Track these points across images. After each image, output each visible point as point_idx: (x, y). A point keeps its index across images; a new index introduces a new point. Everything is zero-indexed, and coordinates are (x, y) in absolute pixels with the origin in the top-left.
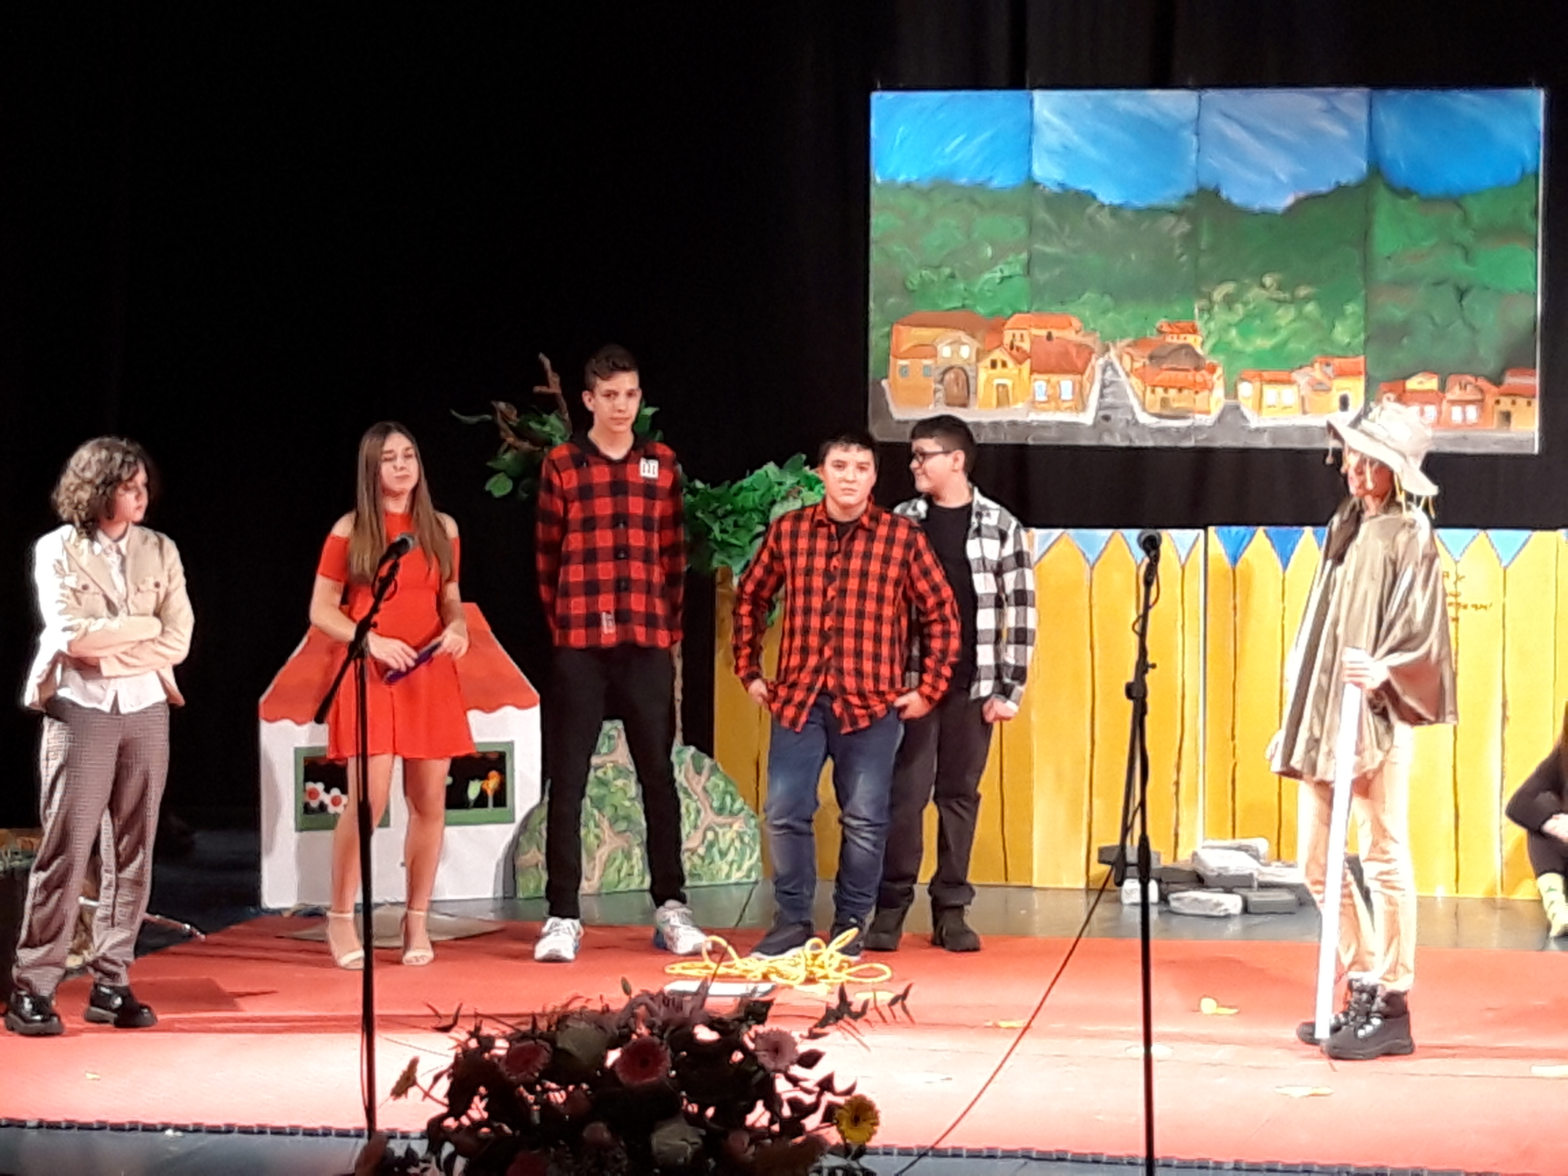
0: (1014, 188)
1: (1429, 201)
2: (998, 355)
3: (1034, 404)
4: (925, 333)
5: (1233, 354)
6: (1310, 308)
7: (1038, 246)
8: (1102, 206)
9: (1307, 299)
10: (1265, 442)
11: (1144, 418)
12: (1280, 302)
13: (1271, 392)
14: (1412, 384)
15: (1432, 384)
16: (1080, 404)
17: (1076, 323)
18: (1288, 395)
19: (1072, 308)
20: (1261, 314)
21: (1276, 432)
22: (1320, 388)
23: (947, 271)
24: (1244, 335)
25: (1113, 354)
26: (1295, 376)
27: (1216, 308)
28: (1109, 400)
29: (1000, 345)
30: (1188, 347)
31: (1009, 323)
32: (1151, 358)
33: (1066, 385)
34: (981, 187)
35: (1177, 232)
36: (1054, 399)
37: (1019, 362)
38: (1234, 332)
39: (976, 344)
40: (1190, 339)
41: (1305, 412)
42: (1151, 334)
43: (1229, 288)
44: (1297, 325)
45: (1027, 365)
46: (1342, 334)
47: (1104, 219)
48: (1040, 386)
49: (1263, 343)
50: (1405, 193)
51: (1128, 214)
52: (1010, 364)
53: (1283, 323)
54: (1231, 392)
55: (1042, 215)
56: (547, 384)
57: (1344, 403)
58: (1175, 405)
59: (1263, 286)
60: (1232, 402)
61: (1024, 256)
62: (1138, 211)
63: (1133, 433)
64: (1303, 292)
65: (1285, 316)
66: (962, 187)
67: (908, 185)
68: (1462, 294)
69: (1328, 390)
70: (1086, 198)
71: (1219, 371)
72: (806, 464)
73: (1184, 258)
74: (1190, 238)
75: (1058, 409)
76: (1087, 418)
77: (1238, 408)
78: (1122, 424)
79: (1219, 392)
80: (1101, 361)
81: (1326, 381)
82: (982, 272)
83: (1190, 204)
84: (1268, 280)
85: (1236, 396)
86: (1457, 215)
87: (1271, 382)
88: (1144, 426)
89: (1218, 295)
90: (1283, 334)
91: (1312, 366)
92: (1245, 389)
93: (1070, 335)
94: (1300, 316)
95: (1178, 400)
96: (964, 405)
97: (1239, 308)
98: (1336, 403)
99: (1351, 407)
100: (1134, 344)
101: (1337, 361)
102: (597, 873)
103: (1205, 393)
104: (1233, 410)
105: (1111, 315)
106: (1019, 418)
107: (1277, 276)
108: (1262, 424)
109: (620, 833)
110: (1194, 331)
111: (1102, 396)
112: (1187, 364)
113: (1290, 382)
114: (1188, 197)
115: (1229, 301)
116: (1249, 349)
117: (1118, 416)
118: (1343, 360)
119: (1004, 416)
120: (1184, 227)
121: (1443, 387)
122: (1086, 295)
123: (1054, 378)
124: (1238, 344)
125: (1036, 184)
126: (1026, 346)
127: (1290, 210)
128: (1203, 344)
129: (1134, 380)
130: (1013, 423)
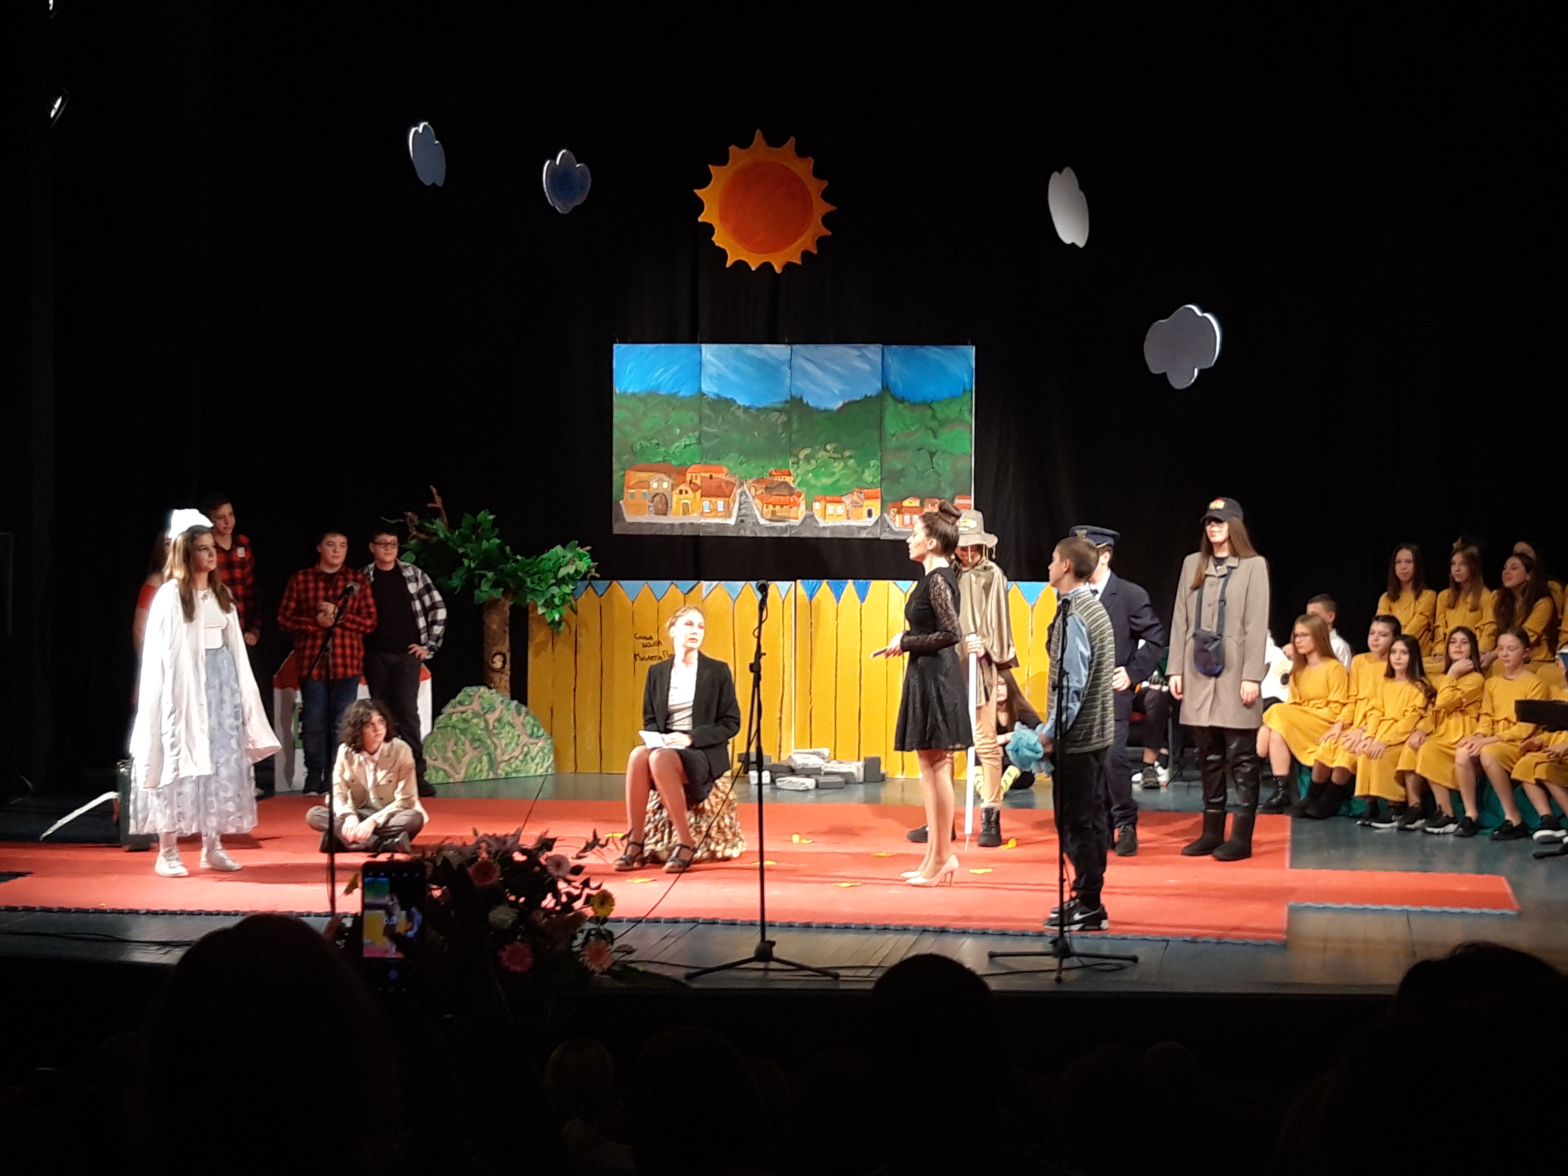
0: (692, 397)
1: (914, 405)
2: (683, 487)
3: (702, 514)
4: (643, 475)
5: (810, 487)
6: (852, 461)
7: (705, 428)
8: (739, 407)
9: (850, 457)
10: (827, 534)
11: (762, 521)
12: (835, 459)
13: (830, 508)
14: (906, 503)
15: (916, 503)
16: (728, 513)
17: (725, 470)
18: (840, 509)
19: (723, 462)
20: (825, 465)
21: (833, 529)
22: (856, 505)
23: (655, 441)
24: (816, 476)
25: (745, 487)
26: (843, 499)
27: (801, 463)
28: (743, 512)
29: (685, 482)
30: (786, 483)
31: (689, 470)
32: (766, 488)
33: (720, 503)
34: (673, 396)
35: (779, 422)
36: (714, 511)
37: (694, 491)
38: (810, 475)
39: (671, 481)
40: (787, 479)
41: (848, 518)
42: (766, 476)
43: (808, 451)
44: (844, 471)
45: (699, 493)
46: (868, 476)
47: (740, 413)
48: (706, 503)
49: (826, 481)
50: (902, 401)
51: (753, 411)
52: (690, 492)
53: (836, 470)
54: (809, 507)
55: (707, 411)
56: (435, 503)
57: (870, 513)
58: (779, 514)
59: (826, 450)
60: (809, 513)
61: (697, 433)
62: (758, 409)
63: (757, 529)
64: (847, 453)
65: (838, 466)
66: (663, 396)
67: (634, 394)
68: (932, 455)
69: (862, 506)
70: (730, 402)
71: (803, 496)
72: (578, 546)
73: (783, 435)
74: (787, 424)
75: (716, 516)
76: (732, 521)
77: (813, 516)
78: (750, 525)
79: (803, 507)
80: (739, 491)
81: (860, 501)
82: (674, 443)
83: (788, 406)
84: (829, 447)
85: (812, 510)
86: (929, 412)
87: (829, 502)
88: (762, 526)
89: (801, 456)
90: (837, 477)
91: (853, 493)
92: (817, 506)
93: (722, 476)
94: (846, 466)
95: (780, 512)
96: (665, 514)
97: (813, 462)
98: (865, 513)
99: (873, 516)
100: (758, 481)
101: (866, 491)
102: (463, 771)
103: (795, 508)
104: (810, 517)
105: (744, 465)
106: (695, 521)
107: (834, 445)
108: (826, 525)
109: (475, 748)
110: (790, 475)
111: (740, 509)
112: (786, 492)
113: (841, 502)
114: (786, 402)
115: (808, 458)
116: (819, 485)
117: (748, 520)
118: (869, 491)
119: (687, 520)
120: (784, 418)
121: (922, 505)
122: (731, 454)
123: (714, 500)
124: (813, 482)
125: (704, 395)
126: (698, 482)
127: (841, 409)
128: (794, 481)
129: (757, 501)
130: (692, 524)
